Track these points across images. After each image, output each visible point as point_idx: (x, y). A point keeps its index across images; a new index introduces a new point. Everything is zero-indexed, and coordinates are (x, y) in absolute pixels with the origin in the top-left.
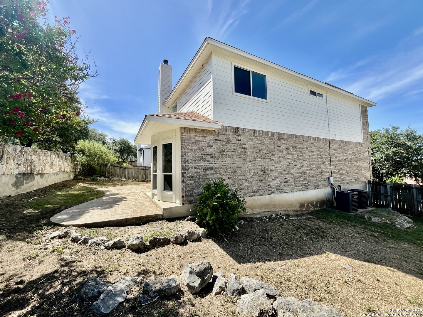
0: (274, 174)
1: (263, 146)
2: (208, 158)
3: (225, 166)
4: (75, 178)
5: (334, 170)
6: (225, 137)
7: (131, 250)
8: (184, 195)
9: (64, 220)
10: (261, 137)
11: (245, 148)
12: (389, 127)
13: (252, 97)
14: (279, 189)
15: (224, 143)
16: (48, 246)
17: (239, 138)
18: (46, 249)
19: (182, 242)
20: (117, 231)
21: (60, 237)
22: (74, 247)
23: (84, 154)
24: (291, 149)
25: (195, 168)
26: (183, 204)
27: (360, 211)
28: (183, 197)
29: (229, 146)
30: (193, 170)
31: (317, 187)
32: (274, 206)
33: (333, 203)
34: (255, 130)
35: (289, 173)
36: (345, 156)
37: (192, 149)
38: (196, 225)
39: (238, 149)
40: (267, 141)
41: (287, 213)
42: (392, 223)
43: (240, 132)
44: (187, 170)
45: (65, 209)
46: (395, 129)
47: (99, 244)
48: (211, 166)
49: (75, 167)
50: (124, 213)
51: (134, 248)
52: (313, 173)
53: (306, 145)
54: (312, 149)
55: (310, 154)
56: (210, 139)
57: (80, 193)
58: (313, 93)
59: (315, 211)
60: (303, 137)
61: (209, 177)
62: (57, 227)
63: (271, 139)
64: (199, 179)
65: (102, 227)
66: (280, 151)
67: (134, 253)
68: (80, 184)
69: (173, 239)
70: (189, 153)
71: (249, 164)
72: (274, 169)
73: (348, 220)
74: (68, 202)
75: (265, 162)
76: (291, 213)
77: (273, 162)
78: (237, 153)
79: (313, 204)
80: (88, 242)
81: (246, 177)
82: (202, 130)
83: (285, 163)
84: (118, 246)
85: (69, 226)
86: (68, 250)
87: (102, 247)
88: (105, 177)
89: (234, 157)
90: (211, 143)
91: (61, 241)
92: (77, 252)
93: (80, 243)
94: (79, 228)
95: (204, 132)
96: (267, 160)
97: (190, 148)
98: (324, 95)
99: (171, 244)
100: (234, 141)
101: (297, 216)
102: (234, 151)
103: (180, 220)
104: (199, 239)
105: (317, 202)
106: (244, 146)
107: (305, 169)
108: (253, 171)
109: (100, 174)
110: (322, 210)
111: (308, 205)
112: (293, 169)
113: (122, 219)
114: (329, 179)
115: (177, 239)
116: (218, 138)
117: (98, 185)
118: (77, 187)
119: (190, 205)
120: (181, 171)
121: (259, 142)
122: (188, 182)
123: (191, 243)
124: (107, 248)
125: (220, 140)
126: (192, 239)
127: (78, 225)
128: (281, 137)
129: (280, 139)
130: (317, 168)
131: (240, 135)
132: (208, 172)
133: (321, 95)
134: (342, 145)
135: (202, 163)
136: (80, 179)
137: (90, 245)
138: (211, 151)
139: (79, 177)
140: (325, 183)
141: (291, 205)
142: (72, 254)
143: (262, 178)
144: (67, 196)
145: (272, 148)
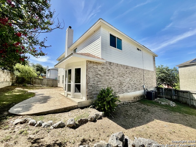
0: (124, 84)
1: (120, 71)
2: (99, 76)
3: (106, 80)
4: (13, 85)
5: (145, 82)
6: (106, 66)
7: (69, 127)
8: (88, 95)
9: (19, 112)
10: (120, 67)
11: (114, 72)
12: (160, 65)
13: (116, 49)
14: (126, 91)
15: (105, 69)
16: (15, 130)
17: (111, 67)
18: (14, 132)
19: (94, 120)
20: (56, 117)
21: (21, 123)
22: (33, 129)
23: (19, 71)
24: (131, 73)
25: (93, 81)
26: (87, 99)
27: (156, 99)
28: (87, 96)
29: (107, 71)
30: (92, 82)
31: (139, 90)
32: (125, 98)
33: (145, 96)
34: (117, 64)
35: (130, 84)
36: (148, 77)
37: (92, 72)
38: (96, 111)
39: (111, 72)
40: (122, 69)
41: (129, 101)
42: (169, 104)
43: (112, 64)
44: (89, 82)
45: (16, 104)
46: (162, 66)
47: (49, 126)
48: (100, 80)
49: (12, 79)
50: (55, 106)
51: (71, 126)
52: (138, 84)
53: (136, 71)
54: (138, 73)
55: (137, 75)
56: (100, 67)
57: (20, 94)
58: (138, 49)
59: (139, 100)
60: (135, 68)
61: (99, 85)
62: (16, 117)
63: (123, 68)
64: (95, 87)
65: (46, 115)
66: (127, 74)
67: (71, 129)
68: (17, 88)
69: (89, 119)
70: (91, 74)
71: (115, 79)
72: (124, 82)
73: (153, 104)
74: (15, 100)
75: (121, 79)
76: (131, 102)
77: (124, 79)
78: (110, 74)
79: (138, 97)
80: (41, 125)
81: (114, 86)
82: (96, 62)
83: (128, 79)
84: (61, 126)
85: (25, 115)
86: (30, 131)
87: (51, 127)
88: (31, 84)
89: (110, 76)
90: (100, 69)
91: (22, 125)
92: (37, 132)
93: (37, 126)
94: (32, 116)
95: (97, 63)
96: (122, 78)
97: (91, 71)
98: (142, 51)
99: (89, 122)
100: (109, 68)
101: (133, 103)
102: (109, 73)
103: (87, 108)
104: (100, 118)
105: (139, 96)
106: (113, 71)
107: (135, 82)
108: (117, 83)
109: (27, 83)
110: (141, 100)
111: (136, 98)
112: (131, 82)
113: (57, 109)
114: (143, 86)
115: (91, 119)
116: (103, 67)
117: (27, 89)
118: (16, 91)
119: (90, 100)
120: (86, 82)
121: (119, 69)
122: (90, 88)
123: (98, 120)
124: (55, 128)
125: (104, 68)
126: (98, 118)
127: (31, 114)
128: (127, 67)
129: (127, 68)
130: (140, 81)
131: (112, 66)
132: (99, 83)
133: (141, 50)
134: (148, 72)
135: (96, 79)
136: (16, 86)
137: (44, 127)
138: (100, 73)
139: (15, 84)
140: (142, 88)
141: (131, 98)
142: (34, 134)
143: (120, 86)
144: (12, 96)
145: (124, 72)
